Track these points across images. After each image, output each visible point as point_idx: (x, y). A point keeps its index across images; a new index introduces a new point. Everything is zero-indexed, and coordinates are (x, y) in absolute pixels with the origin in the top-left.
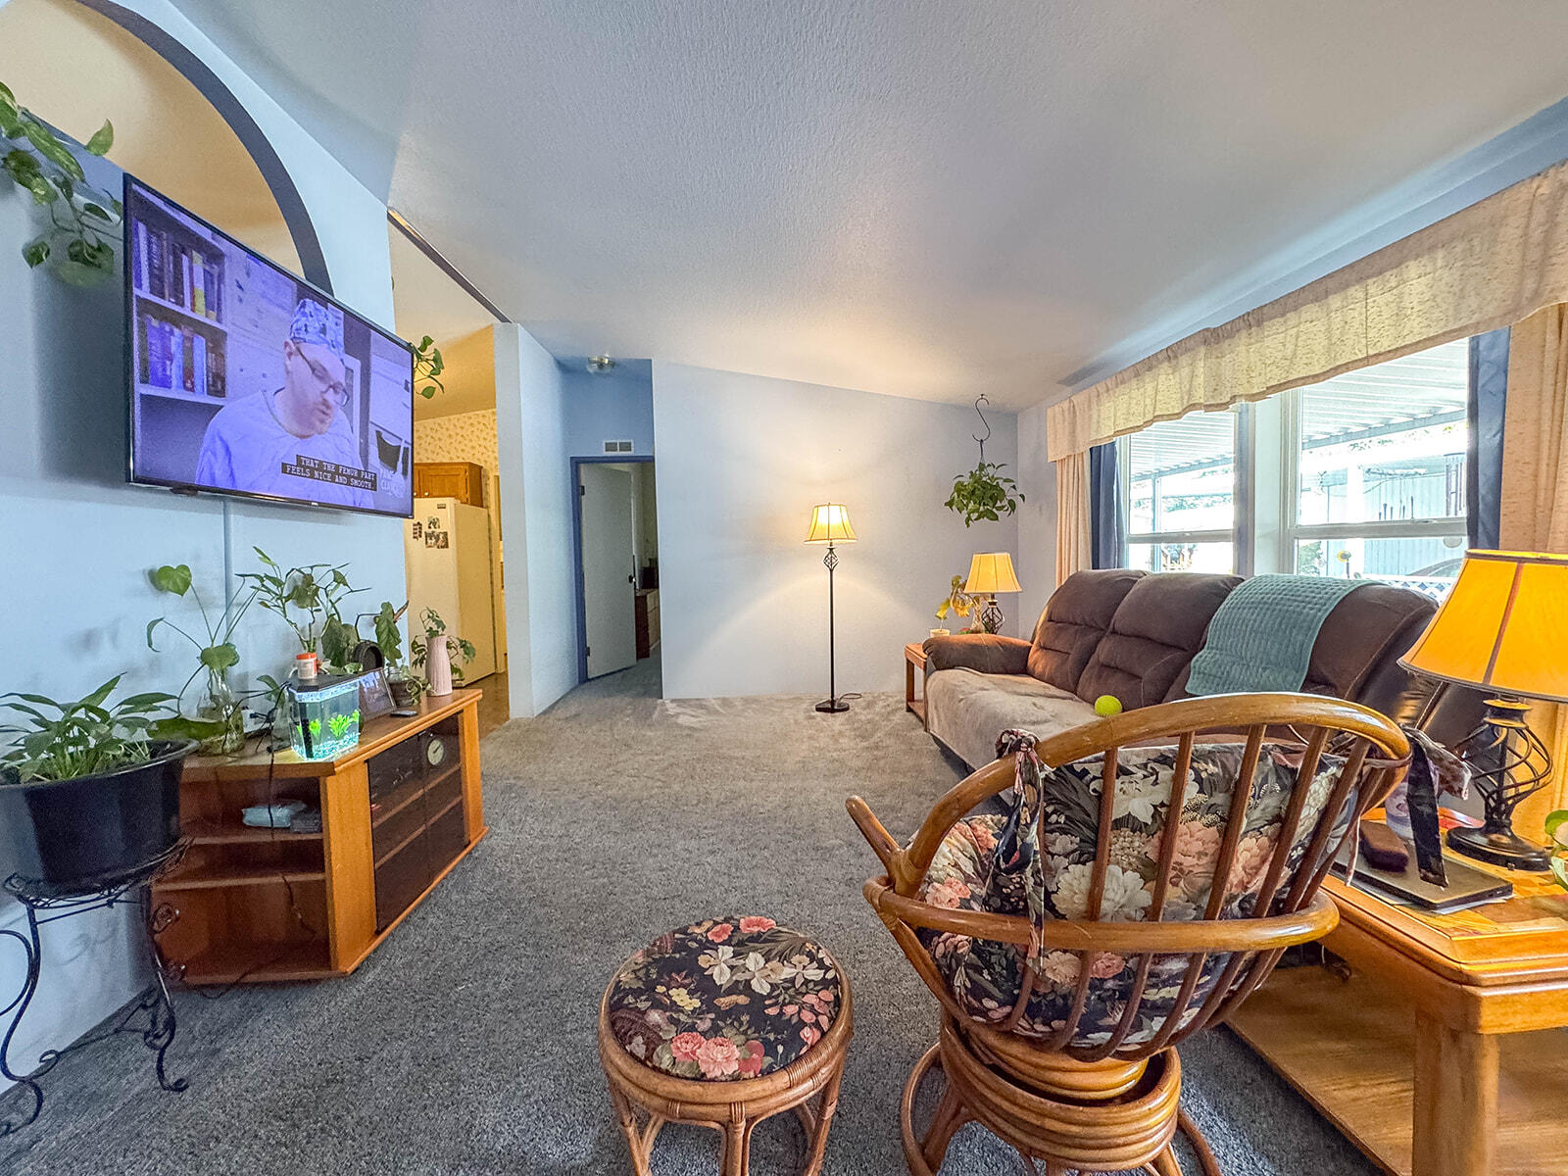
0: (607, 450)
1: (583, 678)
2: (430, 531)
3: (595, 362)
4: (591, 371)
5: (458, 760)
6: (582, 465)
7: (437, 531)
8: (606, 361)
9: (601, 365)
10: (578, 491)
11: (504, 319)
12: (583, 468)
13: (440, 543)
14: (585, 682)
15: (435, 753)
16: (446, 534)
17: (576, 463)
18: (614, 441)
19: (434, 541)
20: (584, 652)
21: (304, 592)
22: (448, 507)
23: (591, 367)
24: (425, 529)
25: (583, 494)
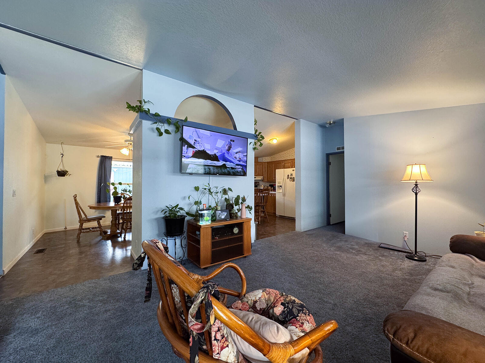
0: (337, 150)
1: (328, 223)
2: (291, 177)
3: (328, 123)
4: (327, 126)
5: (242, 234)
6: (330, 156)
7: (292, 177)
8: (332, 122)
9: (330, 124)
10: (328, 164)
11: (297, 119)
12: (331, 157)
13: (293, 180)
14: (328, 225)
15: (236, 230)
16: (294, 178)
17: (328, 155)
18: (340, 147)
19: (291, 180)
20: (329, 216)
21: (225, 192)
22: (295, 170)
23: (327, 125)
24: (290, 176)
25: (330, 165)
